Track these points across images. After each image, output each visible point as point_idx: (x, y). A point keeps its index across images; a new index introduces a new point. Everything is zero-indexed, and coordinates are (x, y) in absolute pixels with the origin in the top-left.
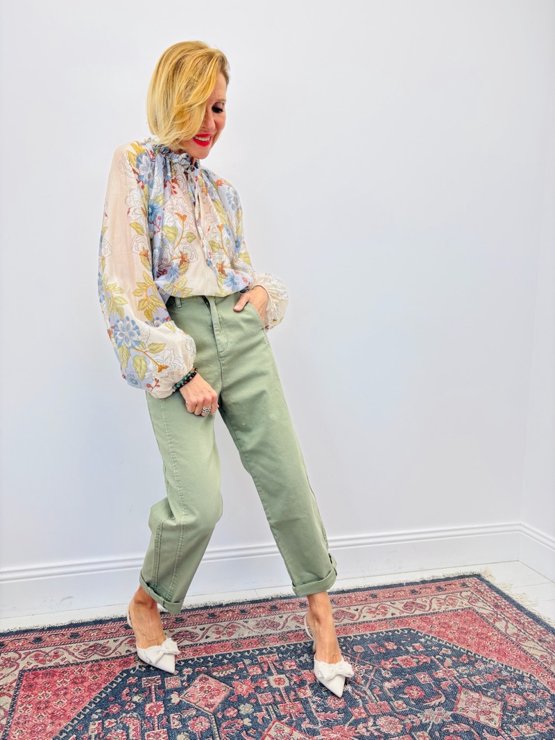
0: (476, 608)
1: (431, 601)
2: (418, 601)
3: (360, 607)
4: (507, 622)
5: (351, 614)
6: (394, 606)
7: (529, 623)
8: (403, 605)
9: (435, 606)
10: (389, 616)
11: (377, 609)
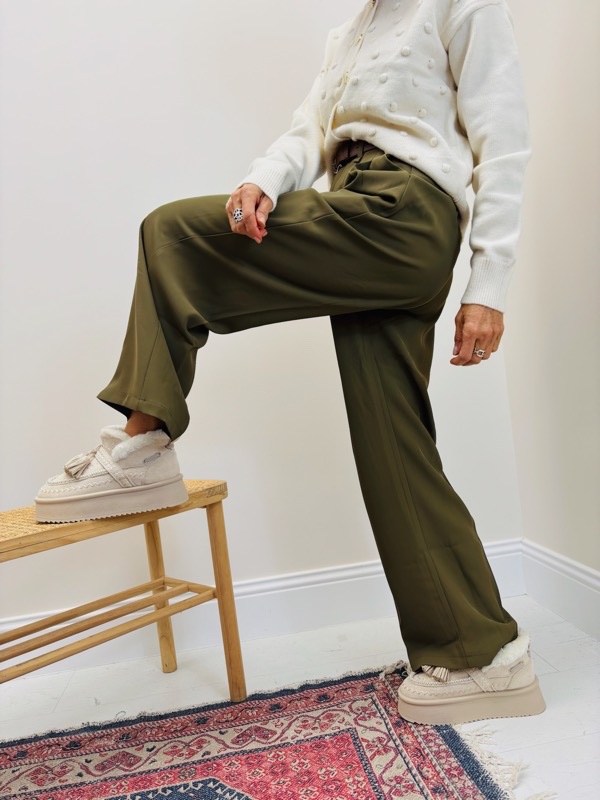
0: (359, 729)
1: (290, 725)
2: (270, 726)
3: (162, 744)
4: (398, 752)
5: (134, 757)
6: (222, 737)
7: (437, 753)
8: (237, 735)
9: (290, 733)
10: (197, 757)
11: (187, 745)
